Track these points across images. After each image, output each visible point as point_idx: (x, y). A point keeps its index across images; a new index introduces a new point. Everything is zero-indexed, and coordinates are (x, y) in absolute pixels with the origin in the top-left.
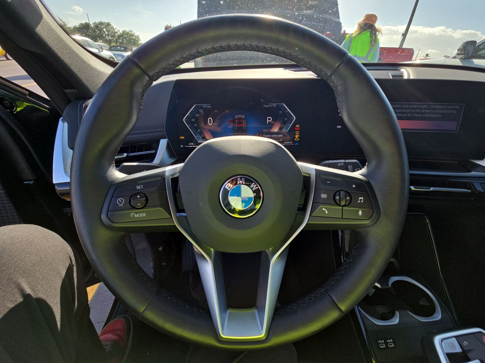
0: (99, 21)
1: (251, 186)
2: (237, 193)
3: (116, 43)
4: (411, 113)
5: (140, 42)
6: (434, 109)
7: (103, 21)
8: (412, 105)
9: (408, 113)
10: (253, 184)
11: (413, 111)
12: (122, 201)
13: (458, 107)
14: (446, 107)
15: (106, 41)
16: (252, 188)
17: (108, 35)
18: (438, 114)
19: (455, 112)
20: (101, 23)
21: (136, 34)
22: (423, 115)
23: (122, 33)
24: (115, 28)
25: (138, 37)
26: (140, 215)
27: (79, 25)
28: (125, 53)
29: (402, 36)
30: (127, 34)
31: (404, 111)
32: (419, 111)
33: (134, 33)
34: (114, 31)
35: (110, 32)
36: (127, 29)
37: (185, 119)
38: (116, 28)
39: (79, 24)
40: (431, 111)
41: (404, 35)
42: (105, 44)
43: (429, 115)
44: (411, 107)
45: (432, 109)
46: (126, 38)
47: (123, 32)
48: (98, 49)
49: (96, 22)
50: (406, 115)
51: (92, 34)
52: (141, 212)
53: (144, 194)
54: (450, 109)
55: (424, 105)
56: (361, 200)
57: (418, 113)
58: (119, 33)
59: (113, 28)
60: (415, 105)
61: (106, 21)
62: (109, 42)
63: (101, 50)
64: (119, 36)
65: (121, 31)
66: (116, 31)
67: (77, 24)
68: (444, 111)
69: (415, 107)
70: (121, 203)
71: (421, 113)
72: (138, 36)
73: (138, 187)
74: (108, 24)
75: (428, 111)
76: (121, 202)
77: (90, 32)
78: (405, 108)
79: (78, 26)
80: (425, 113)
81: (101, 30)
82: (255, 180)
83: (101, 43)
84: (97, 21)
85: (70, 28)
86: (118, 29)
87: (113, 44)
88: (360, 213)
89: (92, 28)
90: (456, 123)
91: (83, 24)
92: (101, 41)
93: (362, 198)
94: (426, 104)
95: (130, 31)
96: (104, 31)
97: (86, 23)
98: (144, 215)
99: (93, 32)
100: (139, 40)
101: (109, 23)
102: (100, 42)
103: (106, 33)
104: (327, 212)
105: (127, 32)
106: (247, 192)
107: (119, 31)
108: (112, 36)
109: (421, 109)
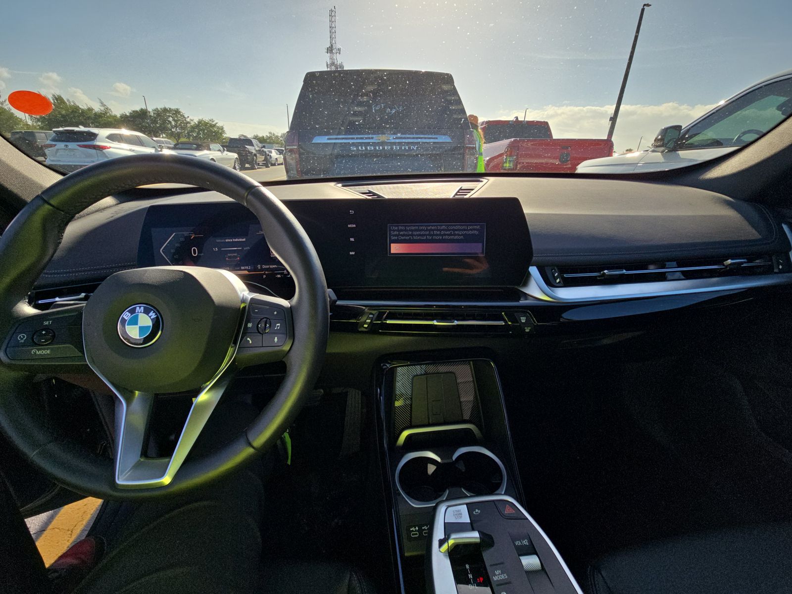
0: (162, 107)
1: (150, 315)
2: (134, 321)
3: (189, 138)
4: (430, 235)
5: (225, 136)
6: (454, 230)
7: (167, 107)
8: (429, 226)
9: (427, 235)
10: (152, 312)
11: (432, 233)
12: (24, 337)
13: (478, 227)
14: (465, 227)
15: (172, 135)
16: (150, 317)
17: (176, 126)
18: (459, 235)
19: (476, 232)
20: (165, 110)
21: (220, 124)
22: (444, 238)
23: (197, 123)
24: (186, 116)
25: (222, 128)
26: (42, 352)
27: (131, 113)
28: (197, 152)
29: (610, 120)
30: (206, 124)
31: (422, 233)
32: (439, 232)
33: (217, 123)
34: (186, 120)
35: (179, 122)
36: (206, 118)
37: (163, 249)
38: (188, 117)
39: (130, 111)
40: (451, 233)
41: (613, 119)
42: (169, 140)
43: (450, 237)
44: (429, 228)
45: (452, 230)
46: (204, 131)
47: (200, 122)
48: (154, 147)
49: (157, 109)
50: (425, 238)
51: (150, 125)
52: (44, 349)
53: (52, 330)
54: (471, 230)
55: (442, 225)
56: (278, 326)
57: (437, 235)
58: (192, 123)
59: (184, 116)
60: (432, 226)
61: (173, 107)
62: (177, 136)
63: (159, 149)
64: (193, 128)
65: (196, 121)
66: (188, 120)
67: (127, 111)
68: (465, 232)
69: (433, 228)
70: (22, 339)
71: (440, 235)
72: (222, 126)
73: (46, 323)
74: (177, 112)
75: (448, 232)
76: (22, 337)
77: (148, 123)
78: (422, 230)
79: (128, 114)
80: (445, 235)
81: (165, 121)
82: (155, 308)
83: (165, 138)
84: (160, 106)
85: (115, 116)
86: (191, 117)
87: (183, 140)
88: (276, 339)
89: (150, 116)
90: (480, 245)
91: (137, 111)
92: (164, 135)
93: (279, 324)
94: (444, 225)
95: (210, 120)
96: (169, 121)
97: (142, 109)
98: (48, 352)
99: (153, 123)
100: (223, 132)
101: (178, 109)
102: (163, 138)
103: (173, 123)
104: (251, 342)
105: (205, 122)
106: (146, 320)
107: (192, 120)
108: (182, 128)
109: (440, 230)
